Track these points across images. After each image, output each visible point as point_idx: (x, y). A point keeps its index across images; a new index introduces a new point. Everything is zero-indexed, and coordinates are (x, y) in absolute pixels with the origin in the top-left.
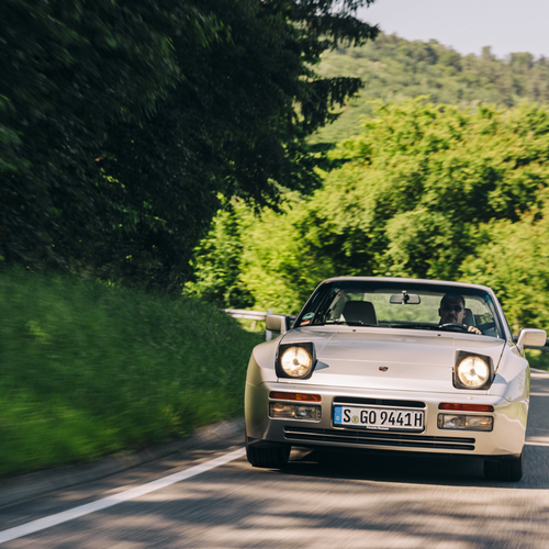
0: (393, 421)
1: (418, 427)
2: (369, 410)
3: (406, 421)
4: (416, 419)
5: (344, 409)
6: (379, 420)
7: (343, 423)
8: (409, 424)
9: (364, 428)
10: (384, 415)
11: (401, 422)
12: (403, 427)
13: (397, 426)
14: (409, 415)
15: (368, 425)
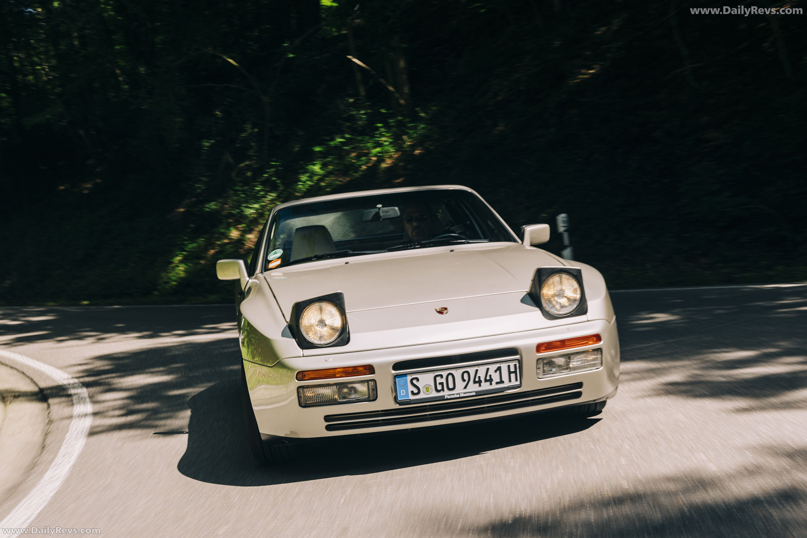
0: (480, 382)
1: (514, 383)
2: (445, 374)
3: (496, 378)
4: (510, 373)
5: (409, 378)
6: (460, 384)
7: (412, 397)
8: (502, 382)
9: (442, 398)
10: (466, 376)
11: (491, 380)
12: (494, 386)
13: (485, 386)
14: (499, 369)
15: (446, 393)
